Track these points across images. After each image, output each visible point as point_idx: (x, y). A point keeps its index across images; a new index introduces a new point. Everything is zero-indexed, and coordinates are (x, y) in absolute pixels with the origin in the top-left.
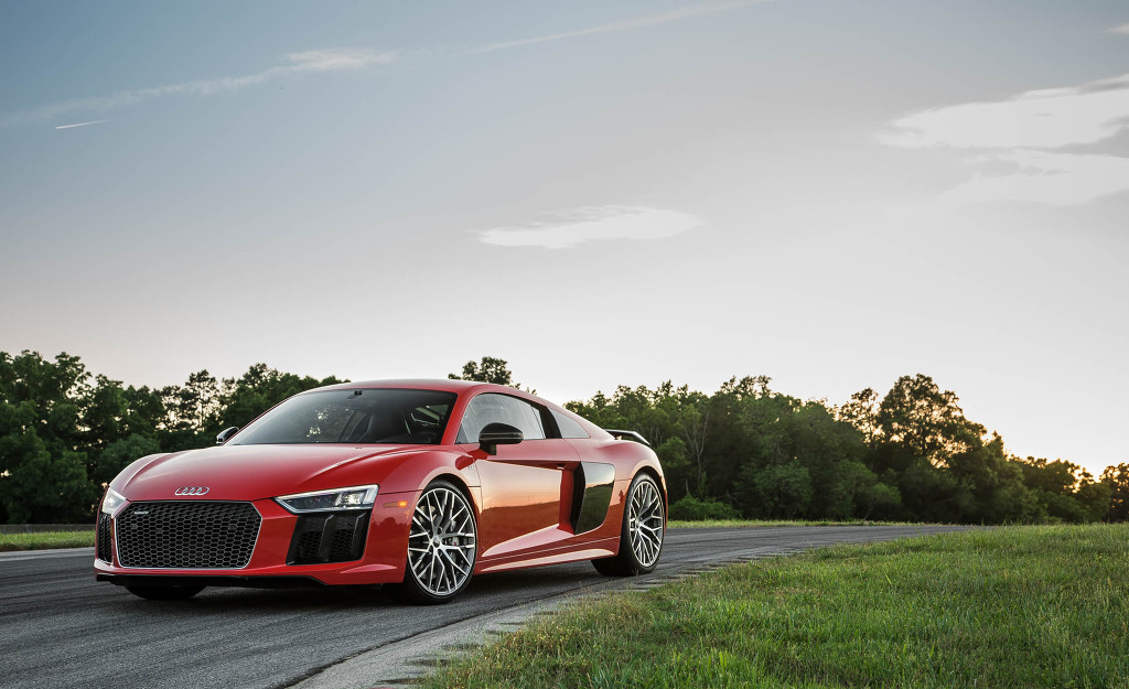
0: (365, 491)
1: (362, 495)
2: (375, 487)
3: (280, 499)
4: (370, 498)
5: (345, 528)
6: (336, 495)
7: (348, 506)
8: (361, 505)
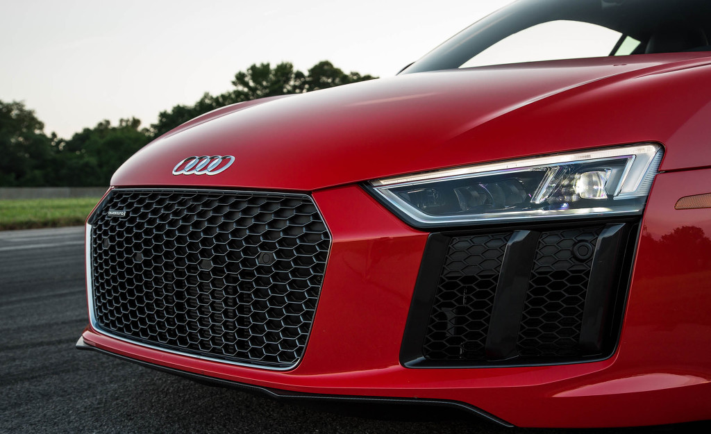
0: (620, 163)
1: (609, 174)
2: (651, 151)
3: (384, 187)
4: (633, 183)
5: (563, 266)
6: (536, 177)
7: (573, 205)
8: (609, 202)
